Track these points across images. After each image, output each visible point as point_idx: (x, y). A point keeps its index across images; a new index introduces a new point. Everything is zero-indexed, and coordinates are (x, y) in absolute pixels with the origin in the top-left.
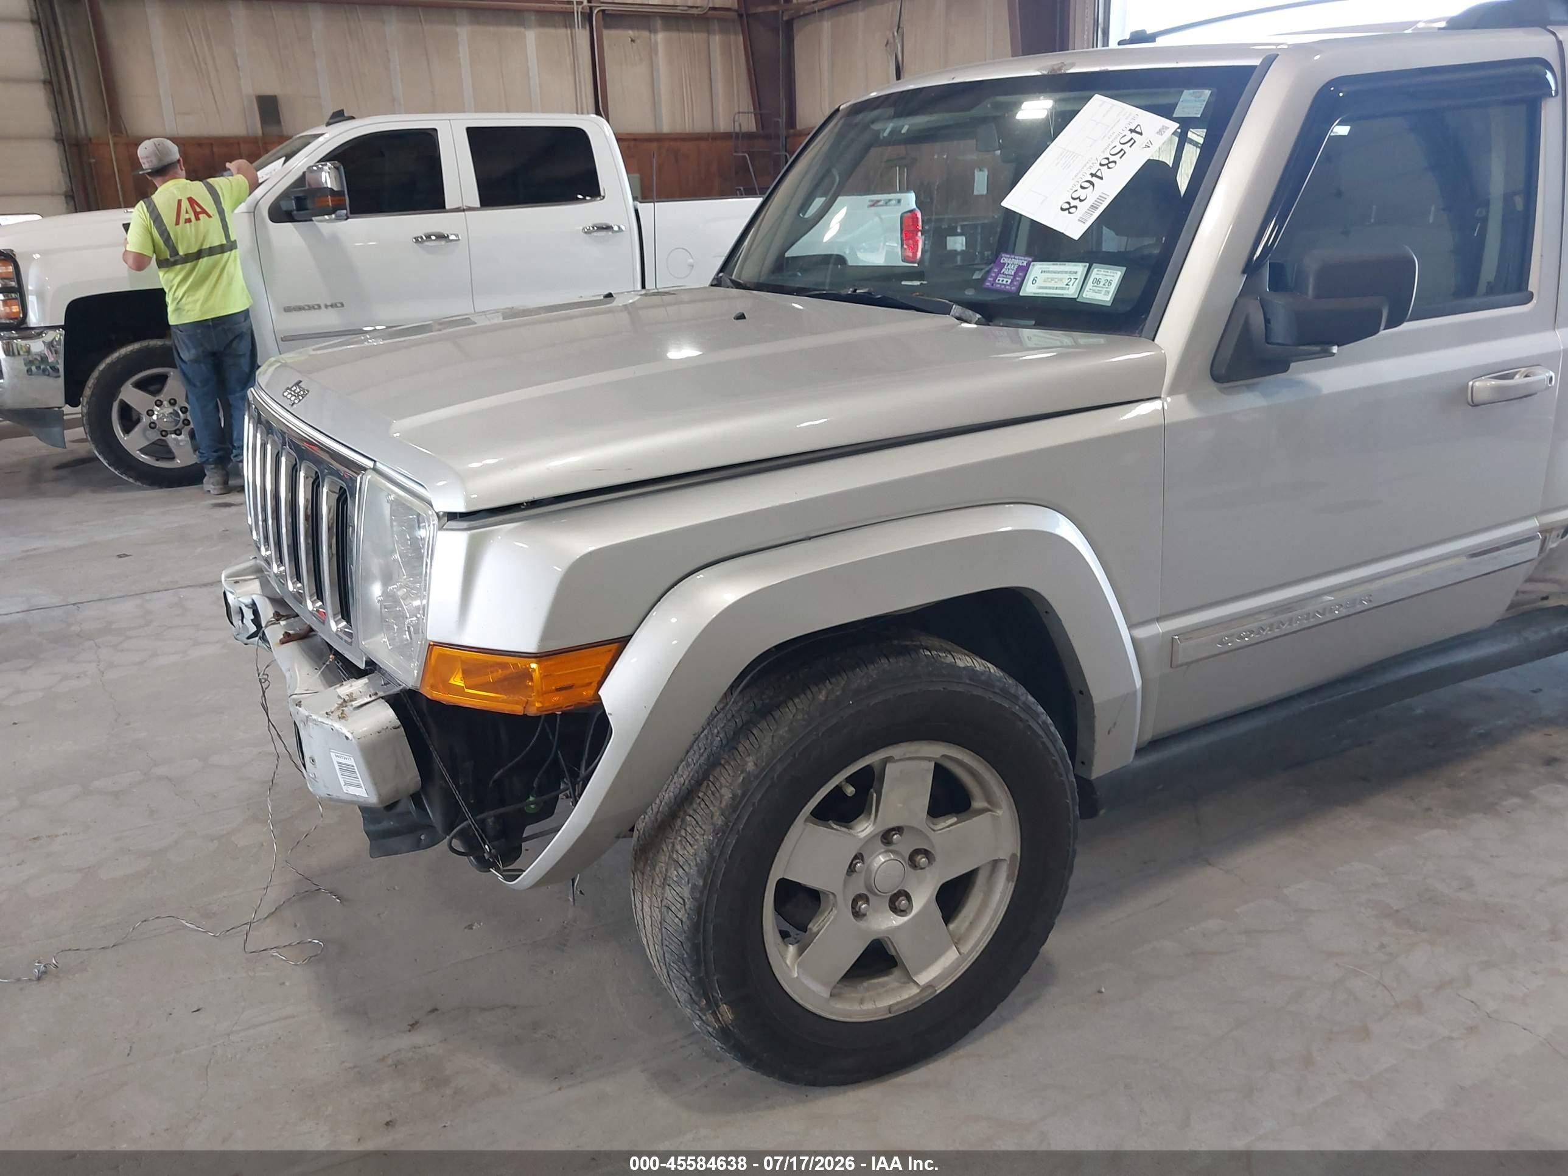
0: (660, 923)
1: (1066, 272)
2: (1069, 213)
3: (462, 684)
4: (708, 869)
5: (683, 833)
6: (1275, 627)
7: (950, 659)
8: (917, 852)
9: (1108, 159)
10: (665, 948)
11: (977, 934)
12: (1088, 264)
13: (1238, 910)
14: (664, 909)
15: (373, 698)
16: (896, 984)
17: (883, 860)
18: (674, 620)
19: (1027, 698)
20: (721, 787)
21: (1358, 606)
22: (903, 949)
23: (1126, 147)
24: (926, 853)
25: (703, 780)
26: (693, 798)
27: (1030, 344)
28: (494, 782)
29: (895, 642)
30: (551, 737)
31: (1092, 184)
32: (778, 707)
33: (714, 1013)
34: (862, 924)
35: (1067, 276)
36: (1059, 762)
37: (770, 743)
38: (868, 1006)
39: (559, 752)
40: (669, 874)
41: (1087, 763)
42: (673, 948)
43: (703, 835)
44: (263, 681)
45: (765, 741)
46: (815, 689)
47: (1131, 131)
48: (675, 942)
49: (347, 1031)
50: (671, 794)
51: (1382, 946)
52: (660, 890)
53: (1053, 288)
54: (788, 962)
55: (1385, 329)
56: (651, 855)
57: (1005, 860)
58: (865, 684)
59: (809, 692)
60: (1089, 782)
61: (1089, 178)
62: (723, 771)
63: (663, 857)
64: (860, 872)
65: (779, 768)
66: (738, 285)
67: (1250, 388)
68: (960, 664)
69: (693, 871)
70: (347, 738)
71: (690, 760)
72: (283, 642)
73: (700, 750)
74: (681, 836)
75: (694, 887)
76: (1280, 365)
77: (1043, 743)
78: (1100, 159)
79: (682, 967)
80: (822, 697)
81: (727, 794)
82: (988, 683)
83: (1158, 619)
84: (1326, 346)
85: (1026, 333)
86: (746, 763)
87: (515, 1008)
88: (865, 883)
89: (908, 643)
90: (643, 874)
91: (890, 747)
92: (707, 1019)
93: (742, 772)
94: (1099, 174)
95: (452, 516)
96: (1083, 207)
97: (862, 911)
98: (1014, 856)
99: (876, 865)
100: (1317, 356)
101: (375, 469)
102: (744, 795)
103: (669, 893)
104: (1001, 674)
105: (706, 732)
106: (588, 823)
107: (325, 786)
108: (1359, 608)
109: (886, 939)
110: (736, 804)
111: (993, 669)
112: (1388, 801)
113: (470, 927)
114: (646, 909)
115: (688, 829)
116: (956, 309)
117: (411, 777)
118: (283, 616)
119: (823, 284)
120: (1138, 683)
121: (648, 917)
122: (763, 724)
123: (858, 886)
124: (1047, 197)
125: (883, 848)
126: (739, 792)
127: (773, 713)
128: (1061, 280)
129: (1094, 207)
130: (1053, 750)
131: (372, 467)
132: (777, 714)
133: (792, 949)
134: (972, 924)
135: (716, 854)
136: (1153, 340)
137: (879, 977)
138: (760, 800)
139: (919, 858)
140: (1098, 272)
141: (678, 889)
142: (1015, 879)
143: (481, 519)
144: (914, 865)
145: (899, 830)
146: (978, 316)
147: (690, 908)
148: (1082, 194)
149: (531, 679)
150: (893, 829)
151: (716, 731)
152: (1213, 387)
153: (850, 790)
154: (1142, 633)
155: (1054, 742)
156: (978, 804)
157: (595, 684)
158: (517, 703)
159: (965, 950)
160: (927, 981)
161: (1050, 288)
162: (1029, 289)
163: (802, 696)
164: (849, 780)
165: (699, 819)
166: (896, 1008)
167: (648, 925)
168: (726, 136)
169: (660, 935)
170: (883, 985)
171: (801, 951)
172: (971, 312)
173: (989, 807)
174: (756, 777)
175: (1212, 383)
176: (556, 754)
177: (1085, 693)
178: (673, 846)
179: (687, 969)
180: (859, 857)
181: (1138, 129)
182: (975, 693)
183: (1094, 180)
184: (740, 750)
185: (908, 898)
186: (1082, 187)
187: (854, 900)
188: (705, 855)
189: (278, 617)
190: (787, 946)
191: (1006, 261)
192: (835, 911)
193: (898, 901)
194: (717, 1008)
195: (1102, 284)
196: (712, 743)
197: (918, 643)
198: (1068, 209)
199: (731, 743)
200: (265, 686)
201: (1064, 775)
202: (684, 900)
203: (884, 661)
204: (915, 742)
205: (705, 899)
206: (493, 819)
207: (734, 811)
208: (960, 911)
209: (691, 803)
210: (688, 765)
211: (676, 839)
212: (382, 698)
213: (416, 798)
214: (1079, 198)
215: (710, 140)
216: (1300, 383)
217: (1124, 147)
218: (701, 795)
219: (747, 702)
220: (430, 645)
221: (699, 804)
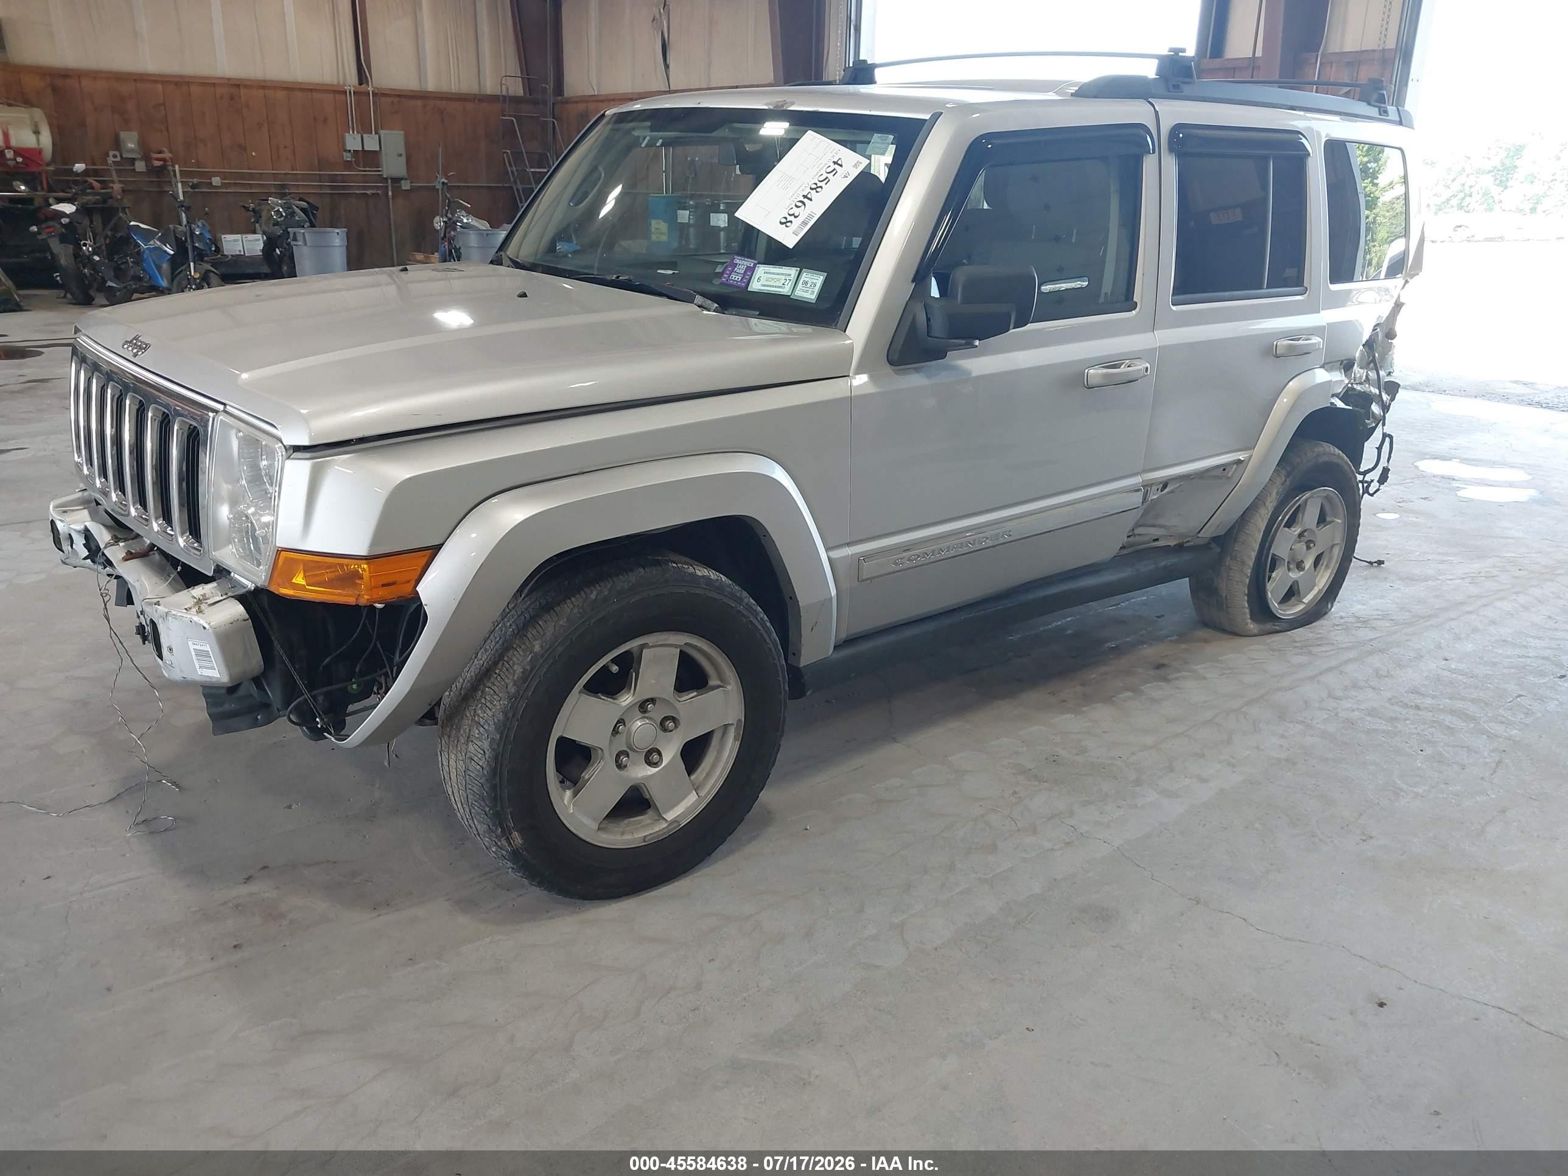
0: (465, 772)
1: (783, 274)
2: (786, 226)
3: (304, 583)
4: (503, 728)
5: (483, 701)
6: (936, 552)
7: (691, 570)
8: (666, 718)
9: (816, 184)
10: (468, 791)
11: (712, 781)
12: (799, 269)
13: (913, 772)
14: (468, 761)
15: (224, 597)
16: (649, 821)
17: (640, 724)
18: (474, 535)
19: (749, 601)
20: (514, 665)
21: (1001, 539)
22: (655, 793)
23: (830, 176)
24: (674, 719)
25: (499, 661)
26: (491, 675)
27: (757, 330)
28: (323, 667)
29: (650, 557)
30: (371, 632)
31: (804, 203)
32: (558, 605)
33: (508, 839)
34: (623, 773)
35: (783, 277)
36: (773, 649)
37: (553, 630)
38: (628, 837)
39: (378, 643)
40: (472, 733)
41: (797, 654)
42: (474, 789)
43: (500, 701)
44: (104, 595)
45: (549, 629)
46: (587, 590)
47: (835, 163)
48: (477, 785)
49: (189, 886)
50: (473, 674)
51: (1015, 793)
52: (465, 746)
53: (773, 286)
54: (566, 802)
55: (1014, 328)
56: (456, 721)
57: (732, 724)
58: (626, 587)
59: (582, 593)
60: (798, 669)
61: (802, 199)
62: (515, 652)
63: (467, 721)
64: (623, 733)
65: (560, 649)
66: (517, 265)
67: (917, 370)
68: (699, 573)
69: (492, 728)
70: (204, 628)
71: (488, 647)
72: (125, 559)
73: (496, 638)
74: (482, 703)
75: (492, 741)
76: (939, 354)
77: (761, 634)
78: (810, 183)
79: (483, 804)
80: (593, 596)
81: (518, 670)
82: (719, 588)
83: (848, 544)
84: (969, 341)
85: (753, 321)
86: (534, 646)
87: (335, 863)
88: (626, 743)
89: (660, 558)
90: (449, 737)
91: (645, 636)
92: (502, 844)
93: (531, 653)
94: (809, 196)
95: (297, 449)
96: (797, 222)
97: (624, 763)
98: (739, 721)
99: (634, 728)
100: (963, 347)
101: (225, 411)
102: (532, 670)
103: (471, 748)
104: (730, 582)
105: (500, 625)
106: (408, 690)
107: (181, 670)
108: (1002, 540)
109: (643, 786)
110: (525, 677)
111: (724, 578)
112: (1032, 696)
113: (290, 807)
114: (452, 763)
115: (487, 697)
116: (699, 299)
117: (256, 661)
118: (121, 539)
119: (592, 267)
120: (833, 592)
121: (454, 770)
122: (547, 617)
123: (620, 744)
124: (769, 212)
125: (641, 715)
126: (528, 668)
127: (555, 609)
128: (779, 280)
129: (804, 223)
130: (768, 640)
131: (222, 409)
132: (557, 609)
133: (568, 793)
134: (709, 775)
135: (510, 715)
136: (845, 332)
137: (637, 816)
138: (545, 673)
139: (667, 723)
140: (806, 276)
141: (479, 743)
142: (740, 739)
143: (322, 450)
144: (665, 729)
145: (652, 701)
146: (716, 305)
147: (489, 757)
148: (796, 211)
149: (361, 578)
150: (647, 700)
151: (509, 624)
152: (889, 369)
153: (615, 669)
154: (836, 554)
155: (769, 634)
156: (713, 682)
157: (413, 582)
158: (351, 596)
159: (703, 793)
160: (673, 817)
161: (770, 286)
162: (755, 286)
163: (578, 596)
164: (614, 661)
165: (495, 688)
166: (649, 838)
167: (453, 776)
168: (493, 99)
169: (464, 782)
170: (640, 822)
171: (575, 794)
172: (710, 302)
173: (722, 684)
174: (542, 656)
175: (888, 365)
176: (375, 644)
177: (793, 598)
178: (475, 711)
179: (487, 805)
180: (621, 721)
181: (839, 162)
182: (710, 595)
183: (806, 200)
184: (528, 636)
185: (660, 754)
186: (796, 206)
187: (617, 755)
188: (501, 716)
189: (116, 540)
190: (565, 791)
191: (738, 261)
192: (602, 763)
193: (651, 756)
194: (510, 835)
195: (808, 286)
196: (506, 633)
197: (667, 558)
198: (785, 223)
199: (521, 631)
200: (106, 599)
201: (777, 658)
202: (484, 752)
203: (641, 570)
204: (664, 633)
205: (501, 750)
206: (322, 697)
207: (524, 682)
208: (700, 765)
209: (490, 678)
210: (486, 651)
211: (477, 706)
212: (232, 597)
213: (257, 680)
214: (793, 215)
215: (477, 101)
216: (955, 368)
217: (828, 175)
218: (497, 671)
219: (534, 602)
220: (278, 550)
221: (496, 678)
